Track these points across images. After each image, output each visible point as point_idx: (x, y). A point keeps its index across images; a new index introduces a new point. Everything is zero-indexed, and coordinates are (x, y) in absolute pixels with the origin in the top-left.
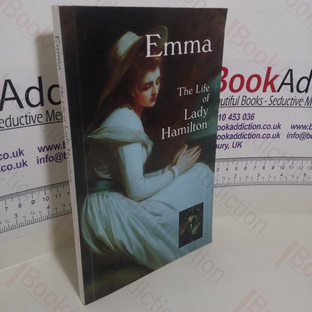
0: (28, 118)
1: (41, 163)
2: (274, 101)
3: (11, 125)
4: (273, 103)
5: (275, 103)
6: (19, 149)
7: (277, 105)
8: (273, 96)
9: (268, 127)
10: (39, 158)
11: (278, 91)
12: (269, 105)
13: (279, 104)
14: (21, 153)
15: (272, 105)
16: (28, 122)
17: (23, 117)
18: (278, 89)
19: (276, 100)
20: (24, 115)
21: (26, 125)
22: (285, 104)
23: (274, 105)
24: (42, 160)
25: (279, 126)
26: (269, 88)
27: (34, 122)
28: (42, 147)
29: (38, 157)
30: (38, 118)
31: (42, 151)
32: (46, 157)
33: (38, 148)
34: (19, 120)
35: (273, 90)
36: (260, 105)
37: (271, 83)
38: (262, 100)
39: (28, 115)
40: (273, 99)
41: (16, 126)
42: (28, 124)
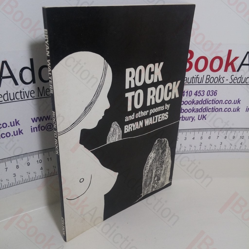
0: (22, 93)
1: (34, 131)
2: (234, 80)
3: (8, 100)
4: (233, 82)
5: (235, 81)
6: (16, 120)
7: (237, 83)
8: (233, 75)
9: (229, 102)
10: (33, 128)
11: (238, 71)
12: (230, 83)
13: (238, 82)
14: (17, 123)
15: (233, 83)
16: (23, 97)
17: (18, 92)
18: (237, 69)
19: (236, 79)
20: (19, 91)
21: (20, 99)
22: (244, 82)
23: (234, 83)
24: (35, 129)
25: (239, 102)
26: (230, 68)
27: (28, 97)
28: (34, 118)
29: (31, 127)
30: (31, 93)
31: (35, 121)
32: (39, 127)
33: (32, 119)
34: (15, 95)
35: (234, 70)
36: (222, 83)
37: (232, 64)
38: (223, 78)
39: (22, 91)
40: (233, 77)
41: (12, 100)
42: (23, 98)
